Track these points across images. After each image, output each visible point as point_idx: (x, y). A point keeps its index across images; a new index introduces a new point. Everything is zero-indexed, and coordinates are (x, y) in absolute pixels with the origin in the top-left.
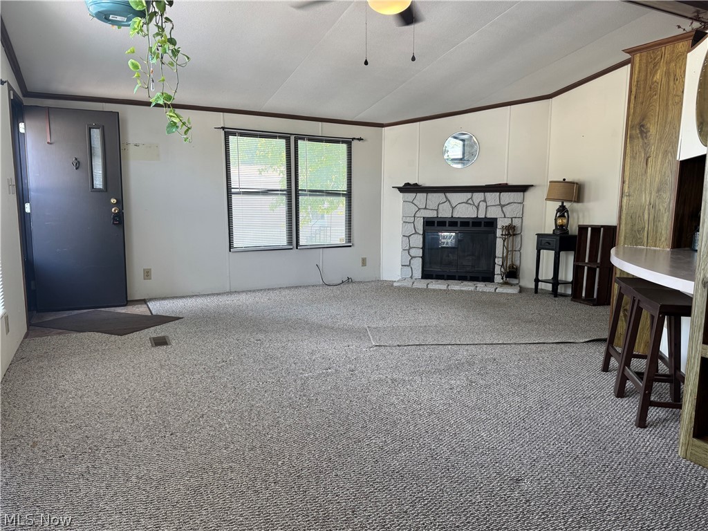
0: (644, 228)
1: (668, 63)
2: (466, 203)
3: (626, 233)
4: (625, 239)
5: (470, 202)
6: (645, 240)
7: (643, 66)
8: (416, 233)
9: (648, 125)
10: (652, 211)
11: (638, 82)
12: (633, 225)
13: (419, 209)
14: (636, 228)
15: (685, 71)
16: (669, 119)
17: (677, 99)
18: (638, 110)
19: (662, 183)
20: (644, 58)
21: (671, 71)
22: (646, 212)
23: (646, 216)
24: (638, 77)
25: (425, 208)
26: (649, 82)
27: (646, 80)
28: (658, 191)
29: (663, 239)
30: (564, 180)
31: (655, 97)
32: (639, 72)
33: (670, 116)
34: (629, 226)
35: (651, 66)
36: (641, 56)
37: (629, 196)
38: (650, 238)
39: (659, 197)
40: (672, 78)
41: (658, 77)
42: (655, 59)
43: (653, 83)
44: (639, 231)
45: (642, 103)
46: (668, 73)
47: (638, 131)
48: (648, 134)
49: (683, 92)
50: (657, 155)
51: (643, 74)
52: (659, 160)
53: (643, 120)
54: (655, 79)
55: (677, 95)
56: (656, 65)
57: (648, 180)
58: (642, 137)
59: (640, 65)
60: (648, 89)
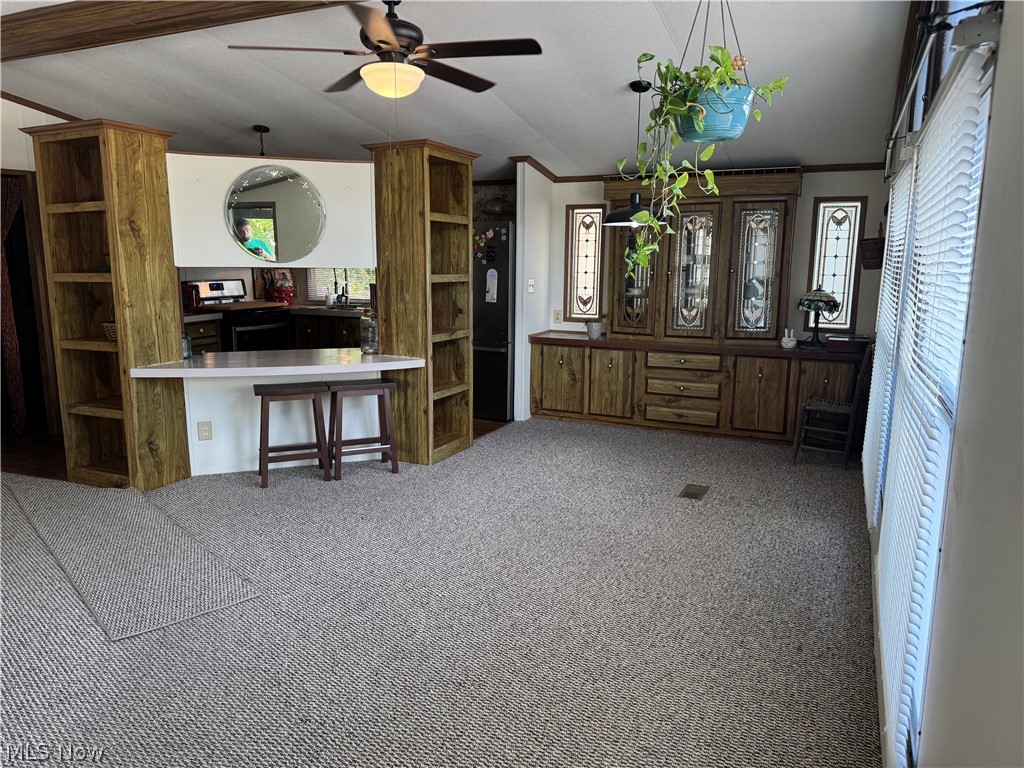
0: (154, 343)
1: (148, 155)
3: (135, 352)
4: (135, 359)
6: (158, 356)
7: (121, 148)
9: (139, 222)
10: (159, 322)
11: (117, 165)
12: (142, 341)
14: (146, 344)
15: (166, 171)
16: (159, 221)
17: (163, 199)
18: (124, 201)
19: (164, 291)
20: (120, 137)
21: (152, 165)
22: (154, 323)
23: (154, 329)
24: (117, 160)
26: (131, 171)
27: (126, 166)
28: (162, 300)
29: (174, 351)
31: (141, 191)
32: (117, 153)
33: (159, 215)
34: (138, 342)
35: (129, 151)
36: (115, 134)
37: (131, 306)
38: (162, 353)
39: (164, 306)
40: (154, 174)
41: (139, 167)
42: (132, 144)
43: (135, 173)
44: (149, 347)
45: (127, 194)
46: (149, 167)
47: (129, 228)
48: (141, 233)
49: (168, 193)
50: (153, 259)
51: (122, 158)
52: (157, 265)
53: (132, 214)
54: (137, 169)
55: (161, 195)
56: (135, 152)
57: (149, 287)
58: (134, 235)
59: (116, 145)
60: (131, 178)
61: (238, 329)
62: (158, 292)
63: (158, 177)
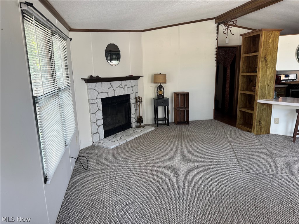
0: (265, 93)
1: (273, 37)
2: (119, 87)
3: (260, 95)
4: (259, 97)
5: (121, 86)
6: (266, 97)
7: (266, 36)
8: (99, 110)
9: (267, 57)
10: (268, 87)
11: (264, 41)
12: (262, 92)
13: (99, 93)
15: (278, 42)
16: (273, 57)
17: (276, 50)
18: (264, 52)
19: (271, 78)
20: (266, 33)
21: (274, 40)
22: (266, 87)
23: (266, 89)
24: (264, 40)
25: (102, 93)
26: (268, 43)
27: (266, 41)
28: (270, 80)
29: (271, 96)
30: (160, 73)
31: (269, 48)
32: (264, 38)
33: (274, 55)
34: (261, 93)
35: (268, 37)
36: (265, 32)
37: (261, 82)
39: (270, 82)
40: (274, 43)
41: (270, 41)
42: (269, 35)
43: (269, 43)
44: (264, 94)
45: (265, 50)
46: (273, 41)
47: (264, 59)
48: (267, 61)
49: (277, 48)
50: (270, 68)
51: (266, 39)
52: (270, 70)
53: (266, 55)
54: (269, 42)
55: (276, 49)
56: (270, 37)
57: (267, 77)
58: (265, 61)
59: (265, 35)
60: (267, 45)
61: (292, 90)
62: (269, 78)
63: (275, 44)
